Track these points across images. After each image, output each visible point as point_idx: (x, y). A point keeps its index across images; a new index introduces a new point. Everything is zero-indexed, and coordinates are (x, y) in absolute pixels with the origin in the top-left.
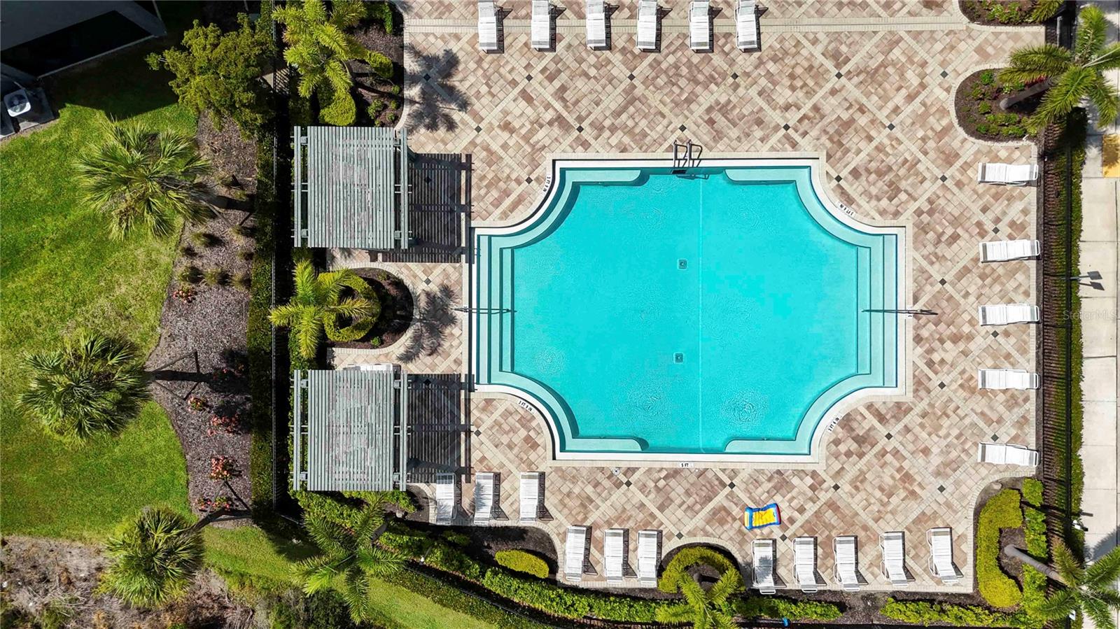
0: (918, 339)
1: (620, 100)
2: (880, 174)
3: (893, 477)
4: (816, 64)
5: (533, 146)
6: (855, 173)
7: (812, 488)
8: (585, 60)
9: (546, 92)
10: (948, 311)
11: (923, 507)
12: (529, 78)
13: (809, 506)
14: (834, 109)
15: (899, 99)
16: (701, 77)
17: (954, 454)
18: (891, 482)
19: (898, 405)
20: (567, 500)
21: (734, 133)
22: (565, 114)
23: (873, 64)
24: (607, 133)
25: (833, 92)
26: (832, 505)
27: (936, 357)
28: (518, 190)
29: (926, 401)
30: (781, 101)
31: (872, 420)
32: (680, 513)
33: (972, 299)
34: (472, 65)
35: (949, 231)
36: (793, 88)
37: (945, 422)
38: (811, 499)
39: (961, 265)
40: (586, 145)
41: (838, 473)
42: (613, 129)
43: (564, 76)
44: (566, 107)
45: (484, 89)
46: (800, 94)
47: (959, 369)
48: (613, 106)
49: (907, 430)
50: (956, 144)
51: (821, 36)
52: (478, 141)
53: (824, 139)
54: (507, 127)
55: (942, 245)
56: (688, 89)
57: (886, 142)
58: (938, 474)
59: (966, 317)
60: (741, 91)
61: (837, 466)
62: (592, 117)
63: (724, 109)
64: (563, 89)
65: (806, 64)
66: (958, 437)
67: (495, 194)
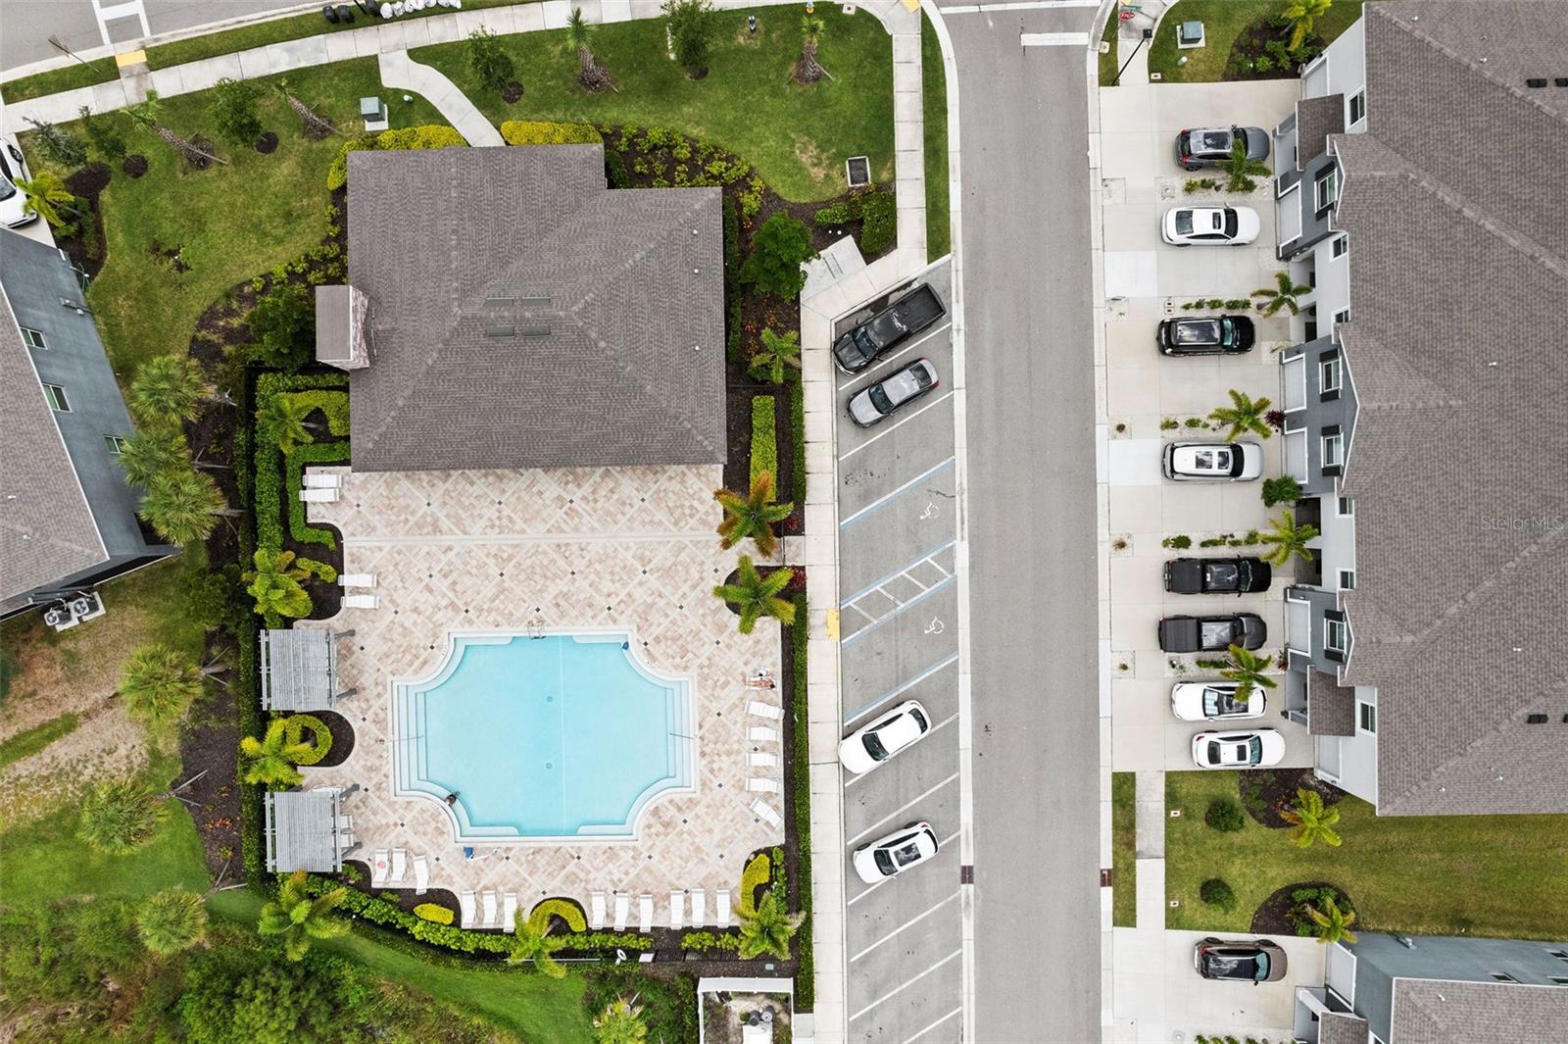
0: (703, 754)
1: (494, 590)
2: (674, 640)
3: (688, 849)
4: (629, 564)
5: (434, 623)
6: (657, 640)
7: (633, 858)
8: (468, 563)
9: (441, 585)
10: (723, 733)
11: (709, 869)
12: (431, 576)
13: (631, 870)
14: (641, 596)
15: (686, 588)
16: (549, 575)
17: (729, 832)
18: (687, 853)
19: (691, 800)
20: (466, 871)
21: (574, 613)
22: (456, 600)
23: (669, 563)
24: (485, 614)
25: (641, 584)
26: (647, 869)
27: (715, 766)
28: (424, 655)
29: (710, 797)
30: (605, 591)
31: (673, 811)
32: (544, 877)
33: (738, 726)
34: (391, 568)
35: (723, 679)
36: (613, 581)
37: (723, 811)
38: (633, 866)
39: (730, 704)
40: (470, 622)
41: (650, 848)
42: (490, 610)
43: (455, 575)
44: (457, 596)
45: (400, 585)
46: (617, 585)
47: (733, 773)
48: (490, 595)
49: (697, 816)
50: (725, 619)
51: (631, 544)
52: (396, 620)
53: (635, 616)
54: (415, 610)
55: (718, 689)
56: (541, 582)
57: (678, 617)
58: (718, 846)
59: (735, 738)
60: (577, 584)
61: (650, 843)
62: (475, 602)
63: (565, 595)
64: (454, 583)
65: (622, 565)
66: (732, 821)
67: (408, 657)
